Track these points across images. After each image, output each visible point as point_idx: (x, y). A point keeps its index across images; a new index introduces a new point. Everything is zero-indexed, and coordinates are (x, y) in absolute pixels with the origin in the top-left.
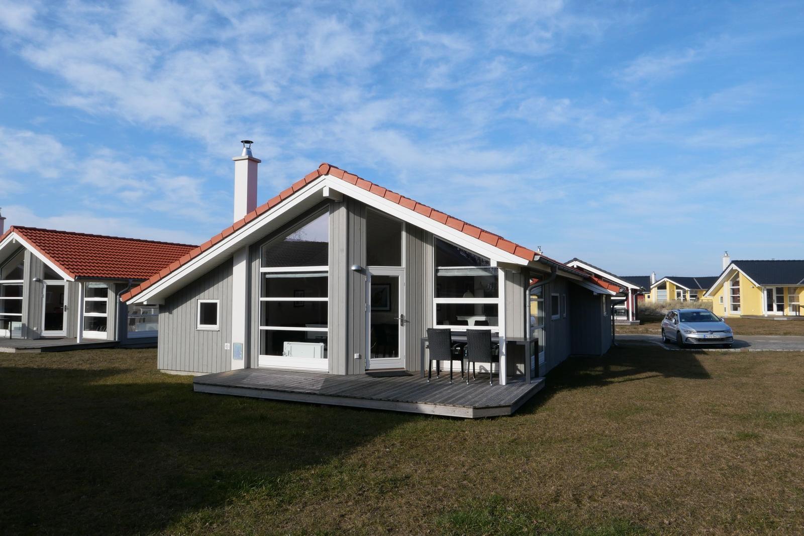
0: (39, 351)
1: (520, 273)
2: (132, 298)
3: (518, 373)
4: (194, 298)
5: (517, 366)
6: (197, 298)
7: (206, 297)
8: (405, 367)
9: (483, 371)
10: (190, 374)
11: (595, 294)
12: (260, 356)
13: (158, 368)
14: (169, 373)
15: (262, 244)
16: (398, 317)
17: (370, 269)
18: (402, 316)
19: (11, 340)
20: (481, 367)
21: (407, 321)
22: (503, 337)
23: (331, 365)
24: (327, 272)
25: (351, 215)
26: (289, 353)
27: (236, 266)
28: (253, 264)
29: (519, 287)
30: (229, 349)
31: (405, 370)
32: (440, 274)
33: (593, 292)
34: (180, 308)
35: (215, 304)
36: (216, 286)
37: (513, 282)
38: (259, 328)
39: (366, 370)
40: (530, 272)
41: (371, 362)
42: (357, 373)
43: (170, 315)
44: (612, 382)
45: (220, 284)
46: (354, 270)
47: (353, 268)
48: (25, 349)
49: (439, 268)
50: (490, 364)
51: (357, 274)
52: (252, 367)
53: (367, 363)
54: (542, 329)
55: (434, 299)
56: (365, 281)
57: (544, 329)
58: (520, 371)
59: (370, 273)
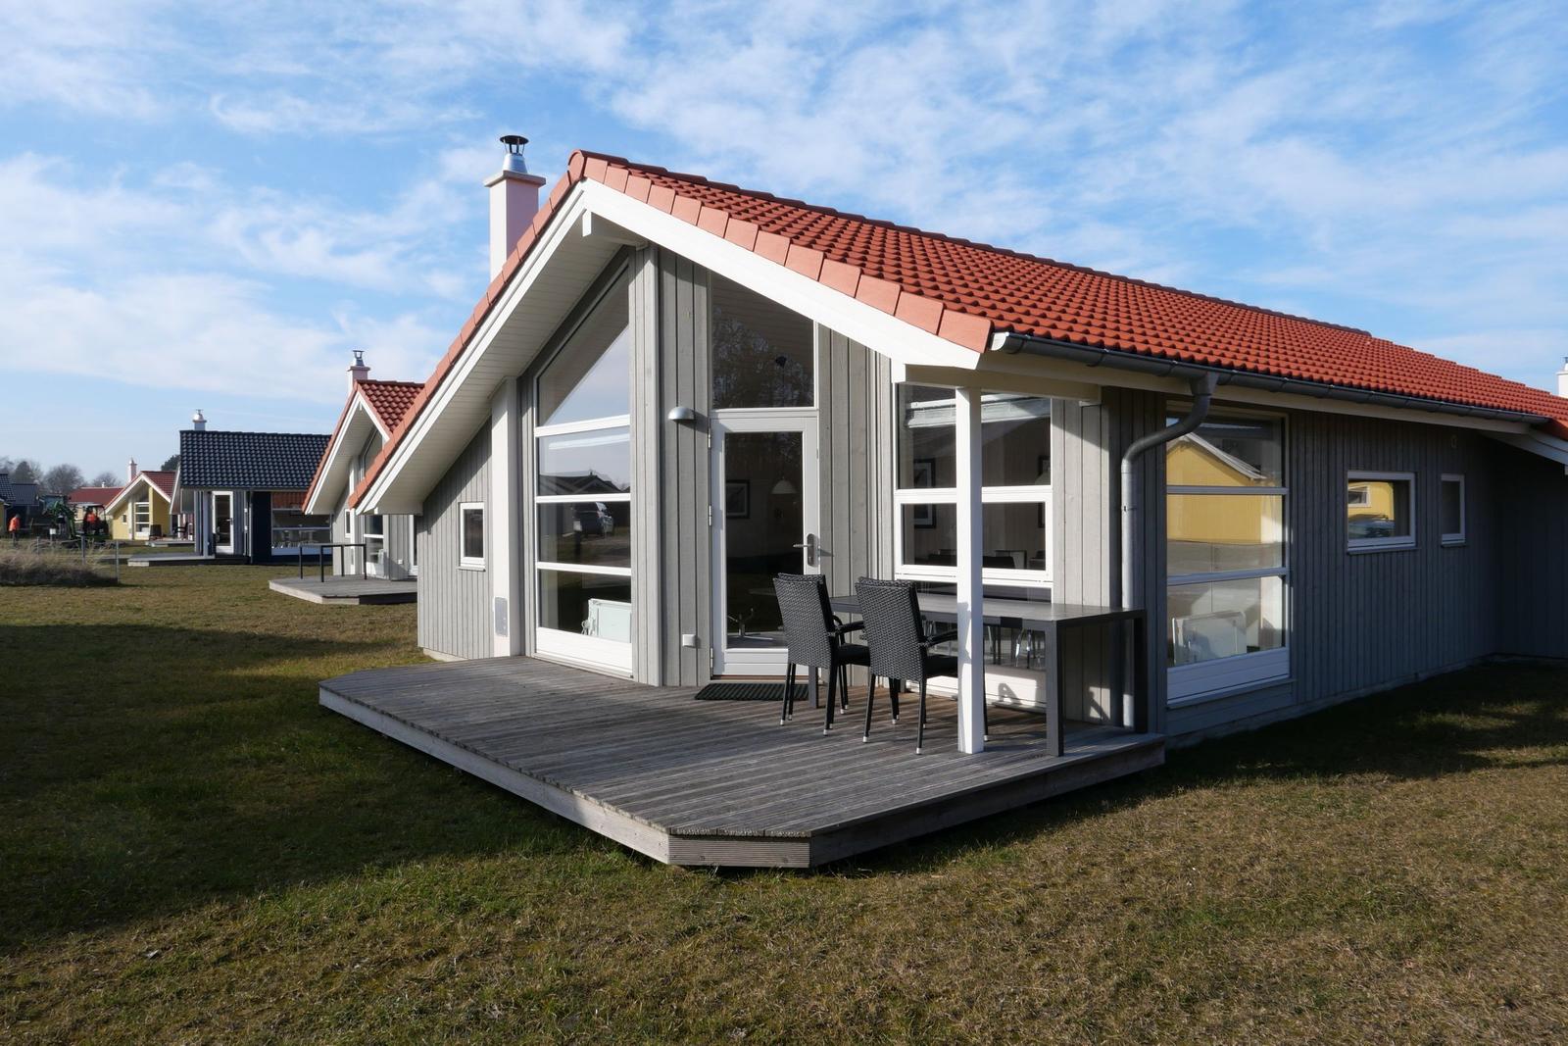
0: (356, 602)
1: (1101, 406)
3: (1094, 714)
4: (457, 499)
5: (1092, 694)
6: (459, 497)
7: (469, 498)
9: (1008, 701)
12: (539, 629)
13: (419, 645)
14: (432, 656)
15: (537, 371)
16: (802, 542)
17: (719, 416)
18: (811, 538)
19: (367, 582)
20: (1004, 690)
21: (823, 553)
22: (966, 604)
23: (636, 658)
24: (630, 428)
25: (669, 280)
26: (596, 627)
27: (495, 430)
28: (523, 419)
29: (1098, 449)
32: (907, 423)
34: (439, 522)
35: (481, 513)
36: (479, 473)
37: (1082, 435)
38: (536, 564)
39: (714, 678)
40: (1168, 402)
41: (726, 658)
42: (690, 685)
43: (429, 536)
44: (1486, 764)
45: (485, 468)
46: (678, 420)
47: (676, 414)
48: (336, 597)
49: (914, 405)
51: (687, 432)
52: (526, 652)
53: (716, 658)
54: (1283, 578)
55: (896, 492)
56: (710, 450)
57: (1287, 579)
58: (1100, 710)
59: (722, 426)
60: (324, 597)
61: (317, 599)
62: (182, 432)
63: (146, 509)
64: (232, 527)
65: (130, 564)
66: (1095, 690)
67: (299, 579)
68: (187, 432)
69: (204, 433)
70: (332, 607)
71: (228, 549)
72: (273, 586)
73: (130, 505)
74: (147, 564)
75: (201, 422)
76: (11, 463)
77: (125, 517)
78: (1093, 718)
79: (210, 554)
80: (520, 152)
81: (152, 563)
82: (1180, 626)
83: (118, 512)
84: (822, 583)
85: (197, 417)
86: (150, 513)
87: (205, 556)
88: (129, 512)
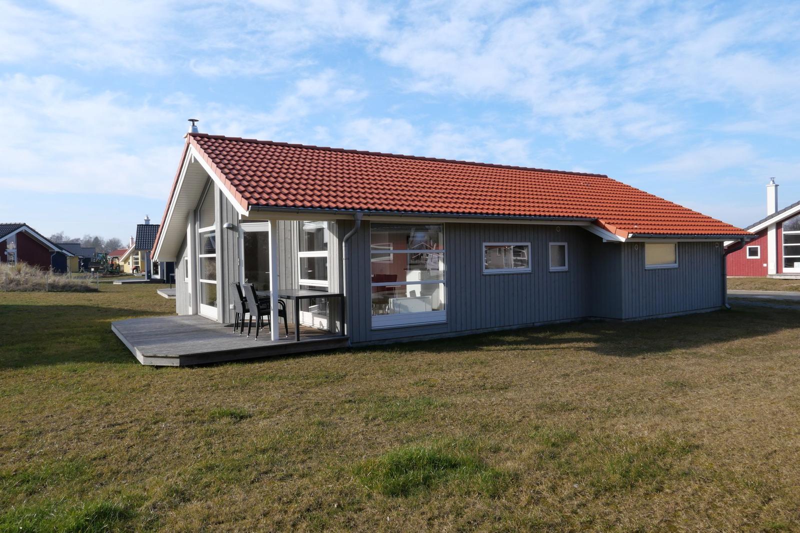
1: (336, 223)
3: (337, 330)
9: (321, 327)
11: (604, 241)
12: (201, 305)
15: (198, 209)
17: (242, 226)
28: (196, 226)
33: (602, 238)
38: (199, 280)
46: (227, 228)
47: (225, 226)
51: (230, 232)
54: (444, 284)
55: (299, 253)
56: (238, 238)
57: (445, 284)
59: (242, 229)
60: (169, 296)
61: (167, 297)
62: (138, 225)
63: (137, 259)
64: (159, 267)
65: (114, 283)
66: (337, 322)
67: (170, 289)
68: (140, 225)
69: (149, 225)
70: (171, 299)
71: (158, 277)
72: (159, 292)
73: (131, 257)
74: (121, 283)
75: (148, 220)
76: (91, 238)
77: (129, 263)
79: (148, 279)
81: (123, 283)
82: (392, 301)
83: (126, 260)
84: (238, 284)
85: (146, 218)
86: (140, 261)
87: (146, 280)
88: (131, 260)
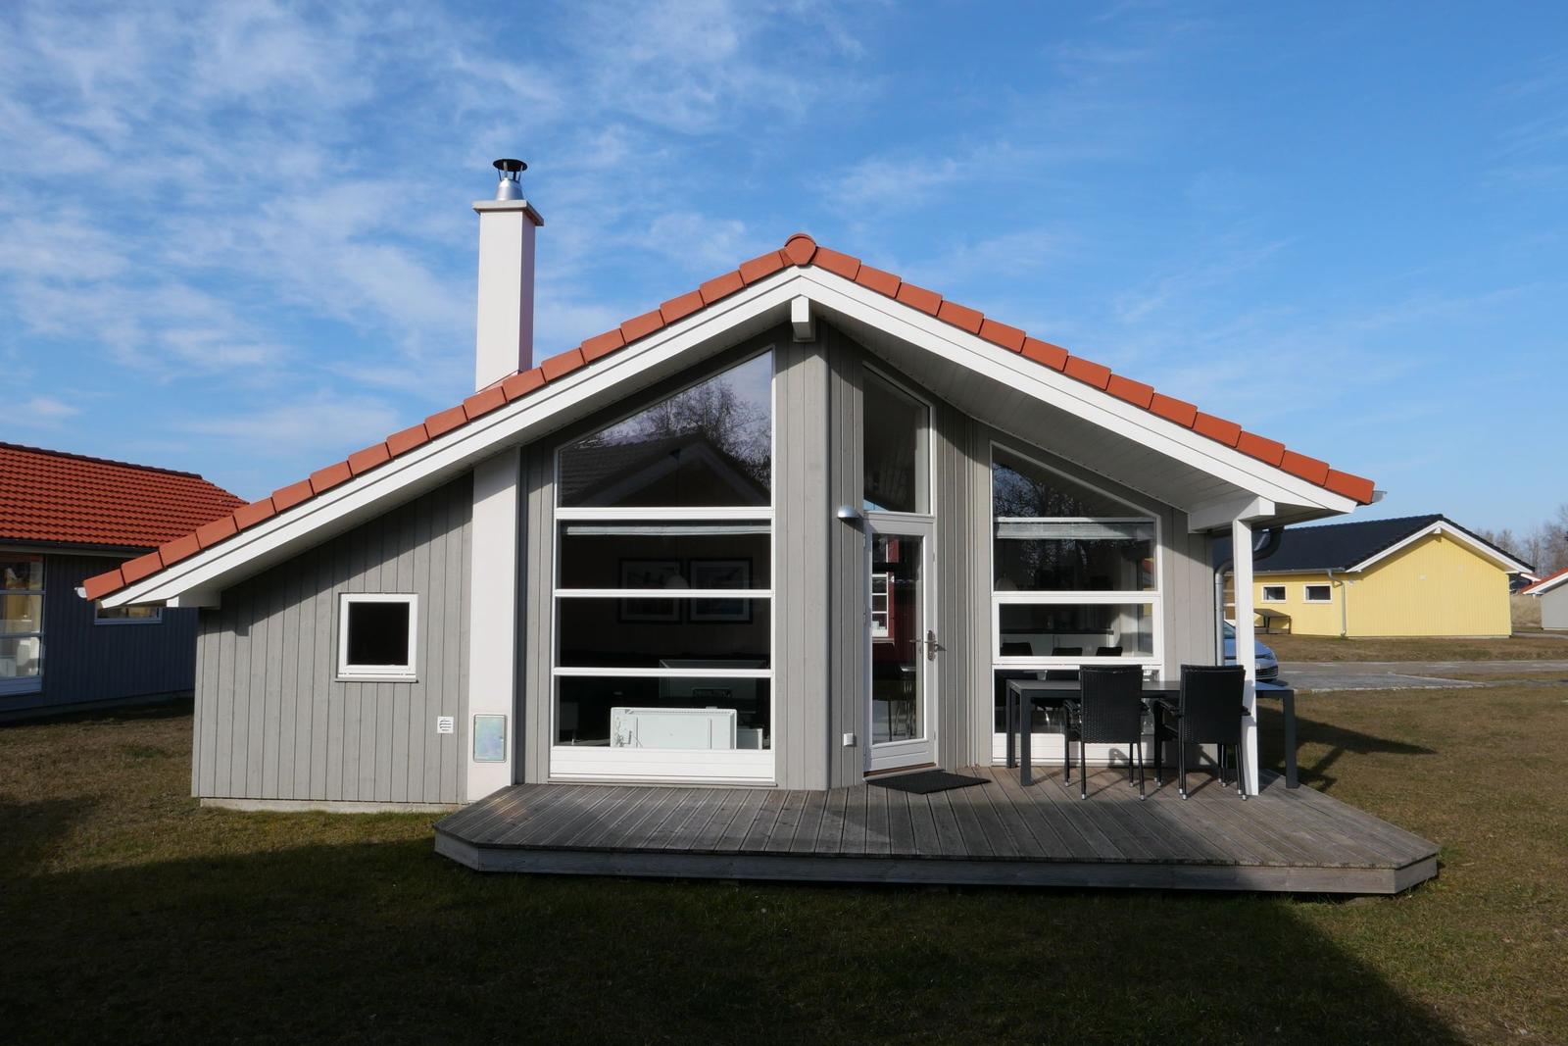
2: (126, 587)
3: (1203, 762)
4: (329, 591)
5: (1201, 747)
6: (338, 588)
7: (372, 587)
8: (936, 761)
9: (1119, 762)
10: (314, 807)
12: (554, 749)
13: (194, 795)
14: (235, 808)
15: (560, 444)
16: (920, 639)
17: (869, 516)
18: (930, 635)
21: (940, 648)
23: (782, 765)
24: (767, 522)
25: (835, 376)
27: (481, 503)
28: (534, 497)
29: (1203, 566)
30: (451, 731)
31: (937, 767)
32: (1003, 534)
34: (276, 619)
35: (403, 608)
36: (405, 557)
37: (1188, 554)
38: (548, 671)
39: (866, 774)
41: (873, 753)
42: (849, 785)
43: (241, 639)
45: (422, 550)
46: (842, 519)
47: (842, 514)
49: (1004, 519)
50: (1128, 745)
51: (846, 528)
52: (530, 779)
53: (868, 755)
55: (992, 595)
56: (864, 549)
58: (1207, 758)
59: (871, 526)
78: (1203, 766)
80: (517, 179)
